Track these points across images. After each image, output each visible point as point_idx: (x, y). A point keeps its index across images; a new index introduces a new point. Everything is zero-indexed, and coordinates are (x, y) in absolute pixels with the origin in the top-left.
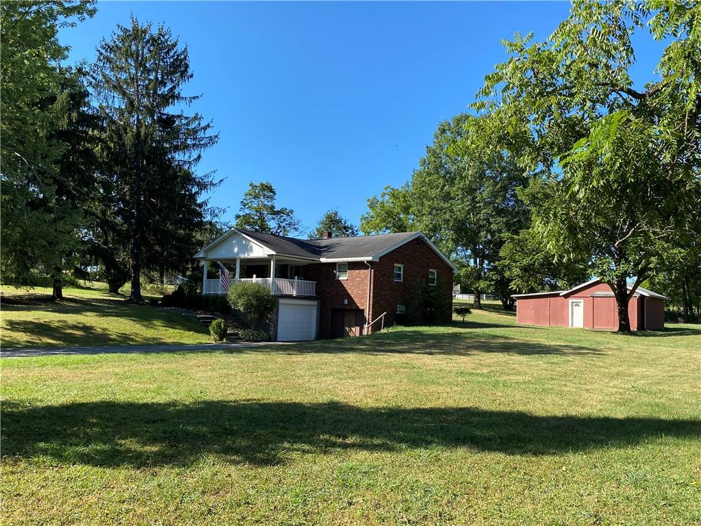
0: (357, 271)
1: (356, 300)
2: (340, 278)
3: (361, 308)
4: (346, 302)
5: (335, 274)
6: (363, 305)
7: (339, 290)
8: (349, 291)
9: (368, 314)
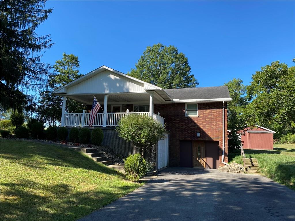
0: (209, 110)
1: (209, 134)
2: (190, 116)
3: (215, 139)
4: (199, 135)
5: (184, 113)
6: (217, 137)
7: (190, 125)
8: (201, 127)
9: (224, 146)
